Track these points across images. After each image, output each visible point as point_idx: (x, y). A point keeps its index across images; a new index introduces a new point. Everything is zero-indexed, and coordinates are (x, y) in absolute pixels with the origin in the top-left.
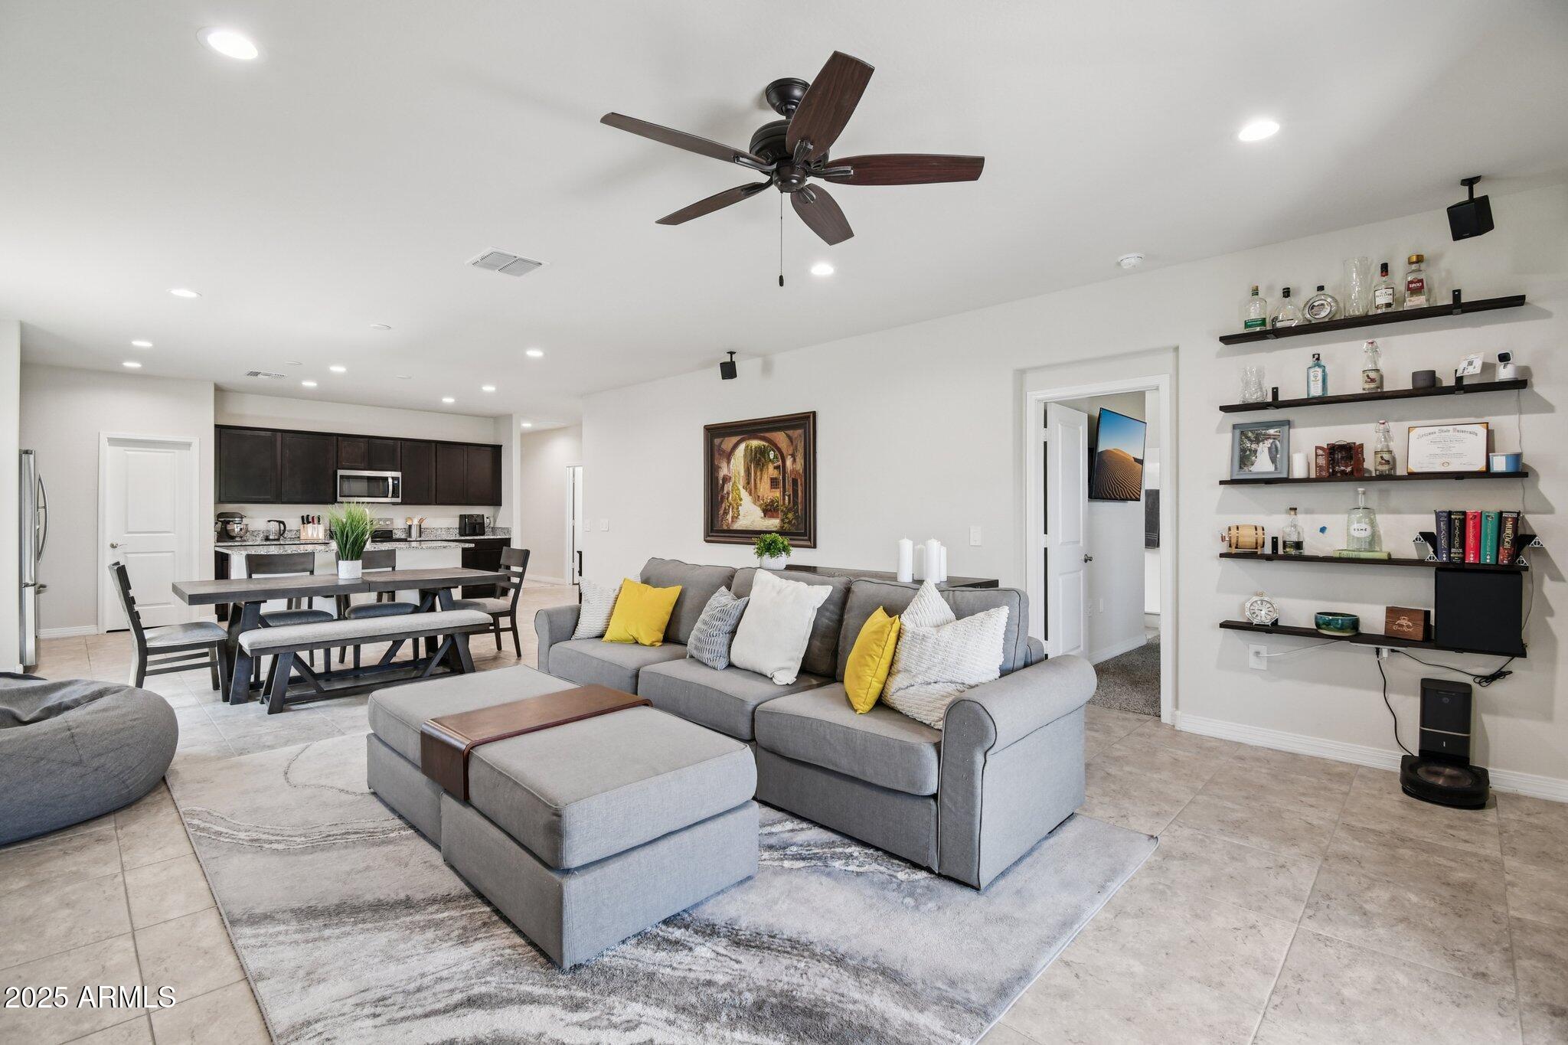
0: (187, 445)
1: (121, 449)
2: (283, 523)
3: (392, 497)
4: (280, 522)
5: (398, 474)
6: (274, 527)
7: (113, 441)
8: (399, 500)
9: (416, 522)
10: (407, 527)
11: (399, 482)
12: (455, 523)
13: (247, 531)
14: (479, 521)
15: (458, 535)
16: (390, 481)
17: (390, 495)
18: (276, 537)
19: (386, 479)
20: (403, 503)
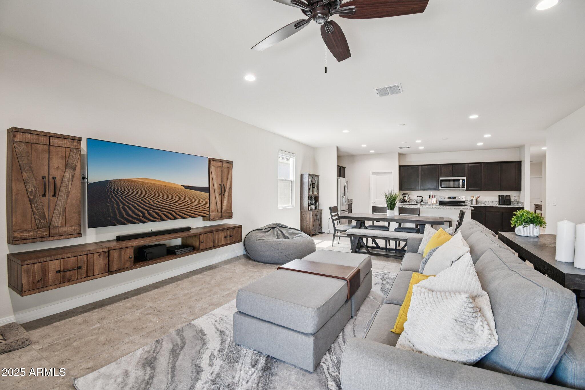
0: (390, 173)
1: (375, 175)
2: (422, 197)
3: (462, 187)
4: (421, 197)
5: (465, 178)
6: (419, 198)
7: (373, 173)
8: (465, 189)
9: (475, 198)
10: (471, 200)
11: (465, 181)
12: (497, 199)
13: (410, 200)
14: (508, 198)
15: (497, 205)
16: (461, 181)
17: (461, 187)
18: (420, 202)
19: (459, 180)
20: (467, 190)
